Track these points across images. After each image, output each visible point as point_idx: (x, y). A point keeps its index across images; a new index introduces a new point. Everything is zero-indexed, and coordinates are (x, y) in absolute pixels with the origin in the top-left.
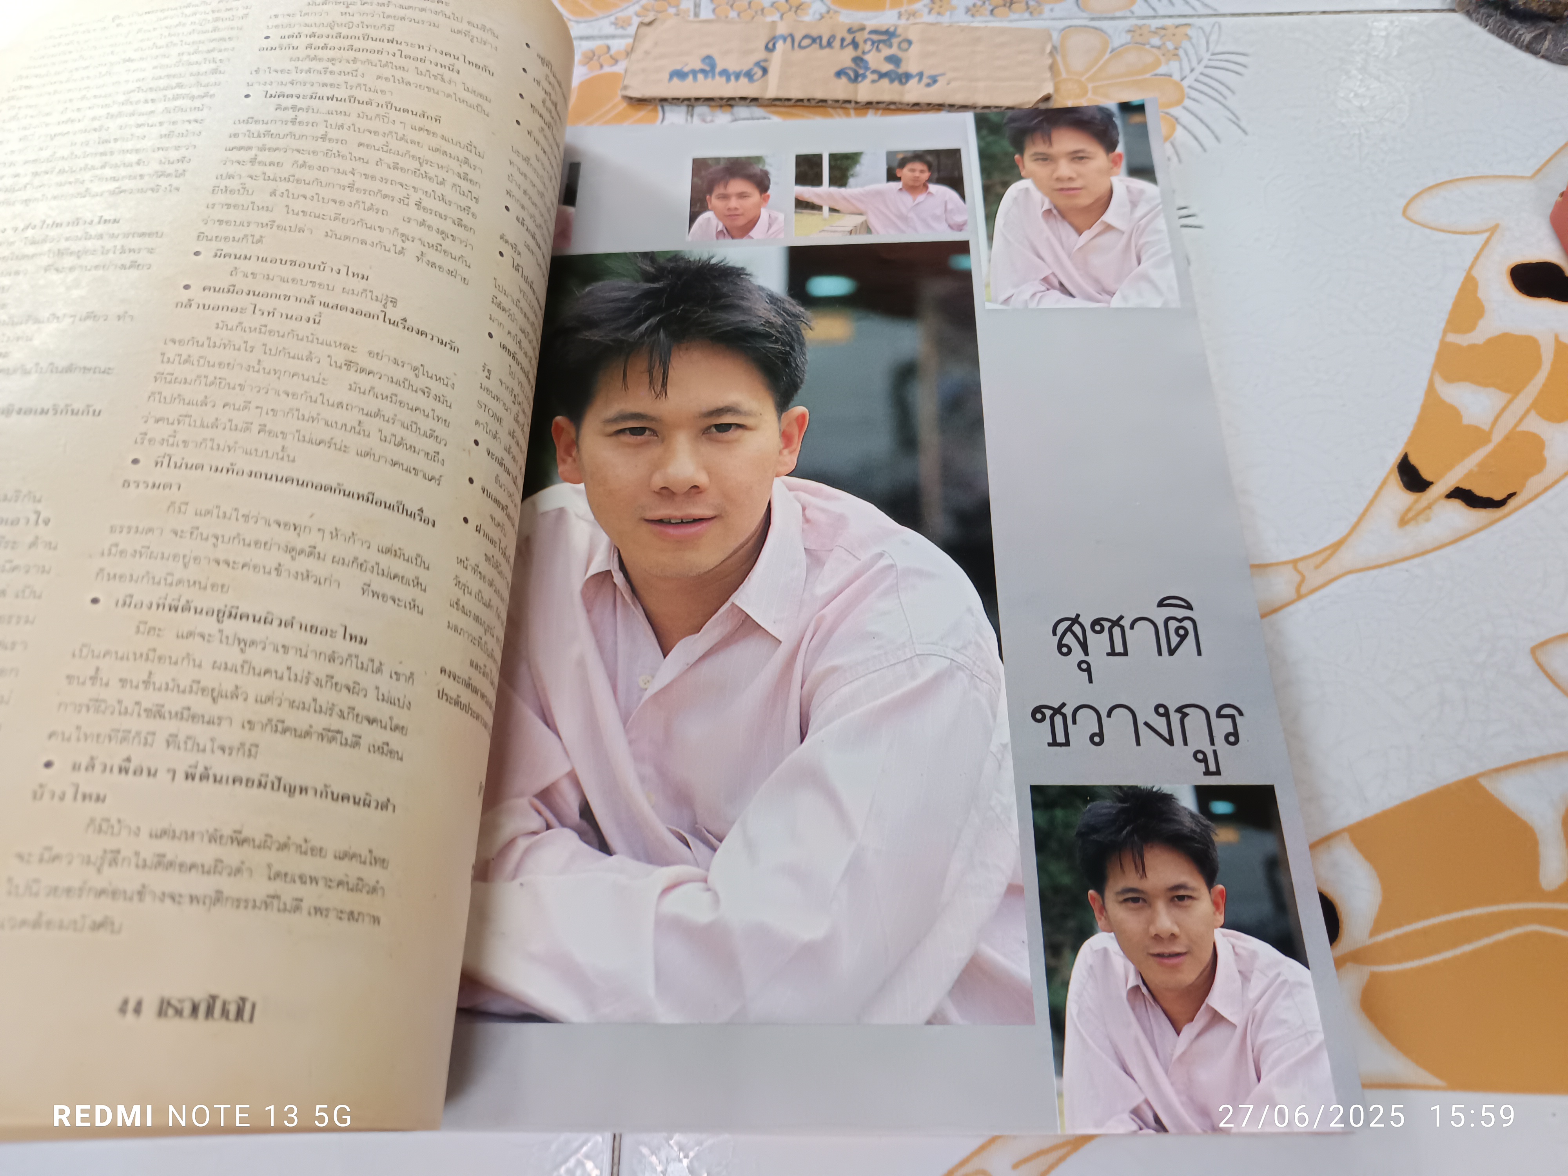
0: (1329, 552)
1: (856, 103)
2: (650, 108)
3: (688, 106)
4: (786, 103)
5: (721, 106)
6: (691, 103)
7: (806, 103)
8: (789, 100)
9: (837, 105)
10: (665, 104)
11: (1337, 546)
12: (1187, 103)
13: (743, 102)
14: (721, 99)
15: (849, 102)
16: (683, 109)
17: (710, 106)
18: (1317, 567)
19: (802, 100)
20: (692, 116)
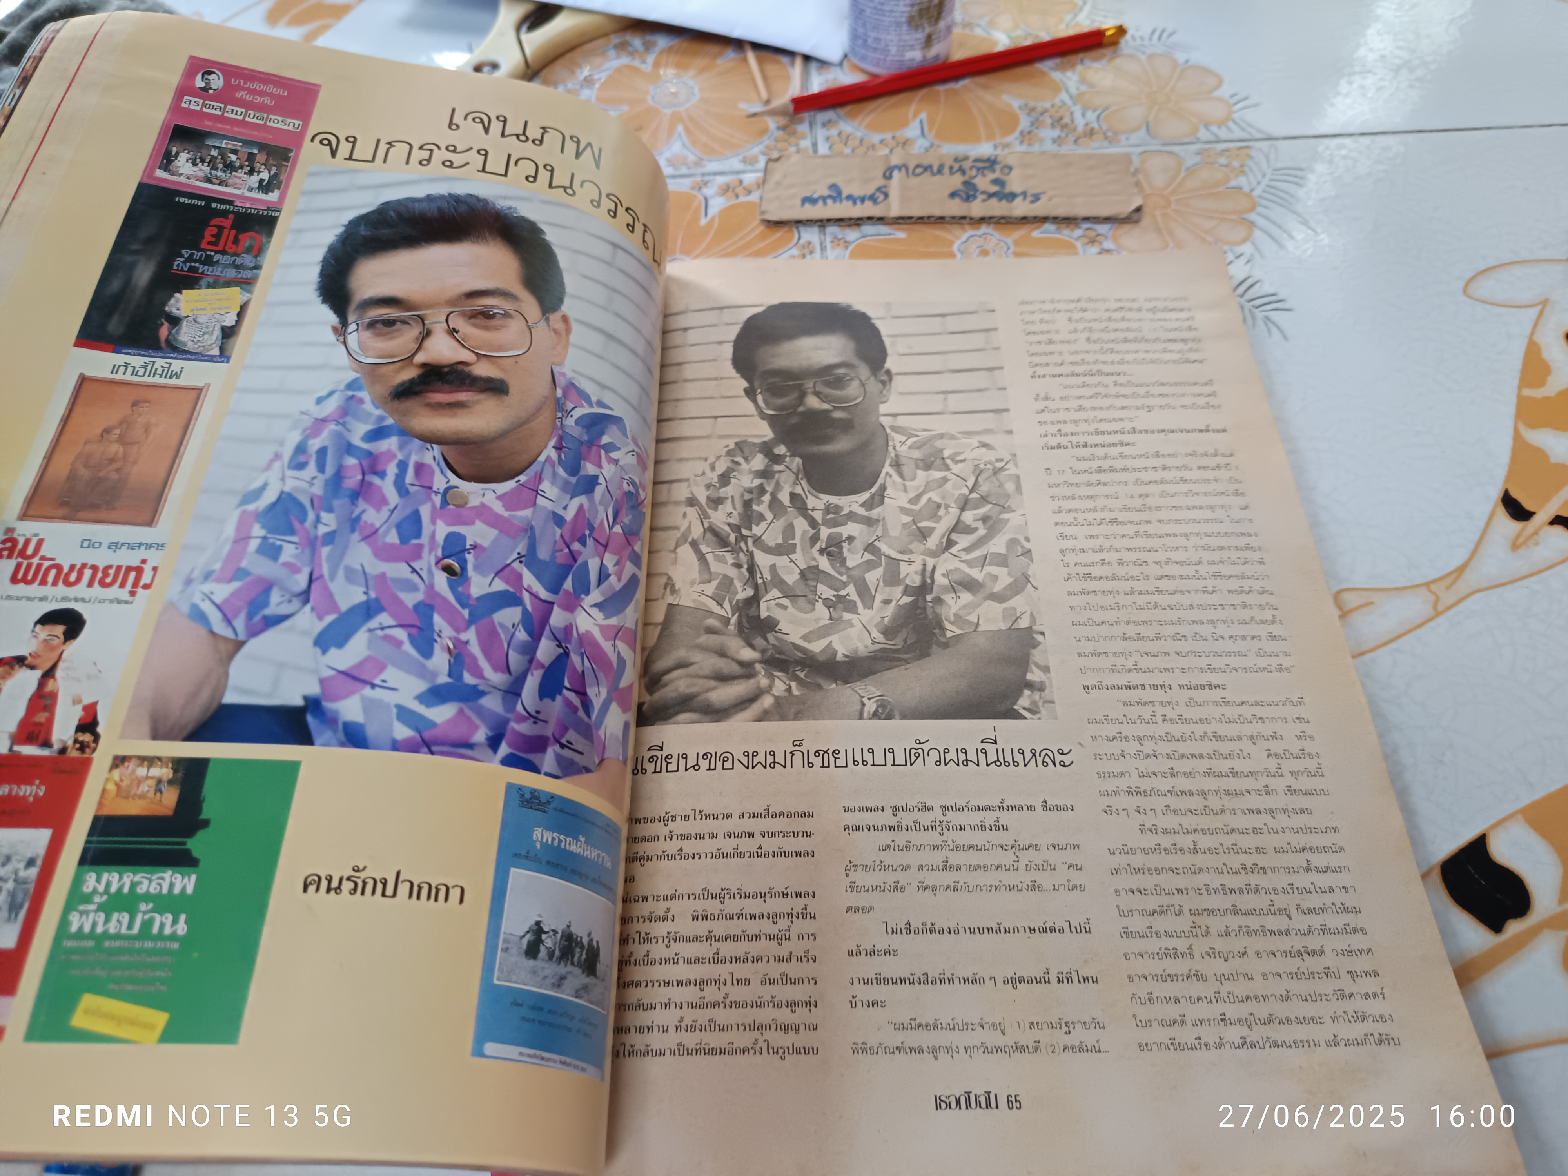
0: (1455, 575)
1: (971, 218)
2: (786, 229)
3: (820, 226)
4: (908, 221)
5: (849, 226)
6: (822, 223)
7: (926, 220)
8: (910, 218)
9: (954, 221)
10: (799, 225)
11: (1461, 570)
12: (1259, 209)
13: (870, 222)
14: (850, 219)
15: (964, 218)
16: (815, 229)
17: (839, 226)
18: (1448, 588)
19: (921, 218)
20: (825, 234)
